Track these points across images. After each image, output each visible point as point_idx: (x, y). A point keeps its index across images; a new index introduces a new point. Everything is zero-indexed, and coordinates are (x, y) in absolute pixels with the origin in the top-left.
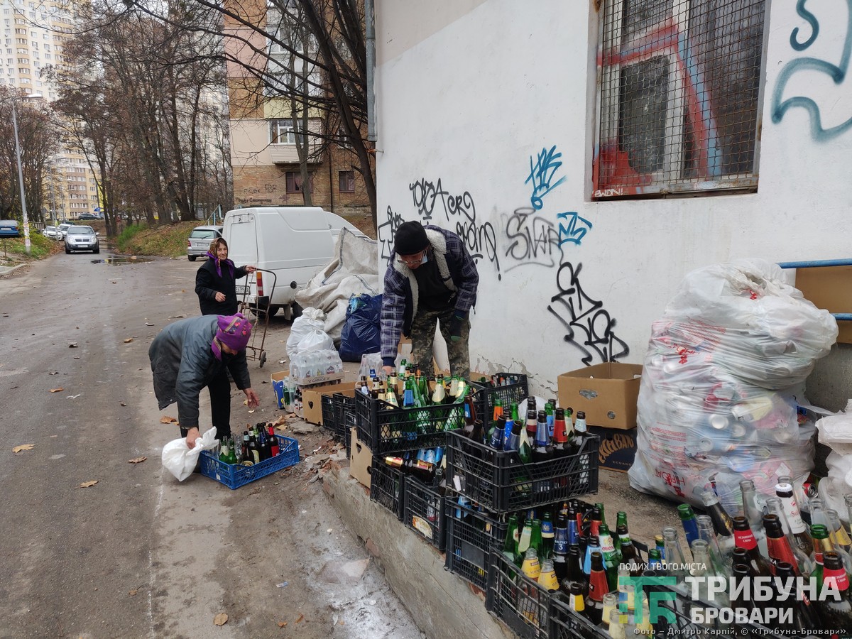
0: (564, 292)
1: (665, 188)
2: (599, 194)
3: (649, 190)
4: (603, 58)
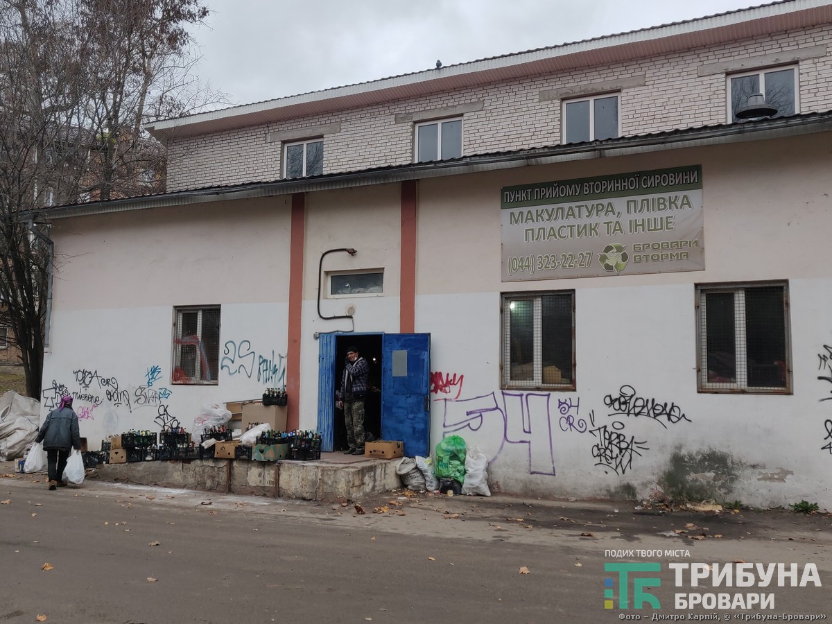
0: (161, 415)
1: (195, 382)
2: (174, 382)
3: (191, 383)
4: (176, 341)
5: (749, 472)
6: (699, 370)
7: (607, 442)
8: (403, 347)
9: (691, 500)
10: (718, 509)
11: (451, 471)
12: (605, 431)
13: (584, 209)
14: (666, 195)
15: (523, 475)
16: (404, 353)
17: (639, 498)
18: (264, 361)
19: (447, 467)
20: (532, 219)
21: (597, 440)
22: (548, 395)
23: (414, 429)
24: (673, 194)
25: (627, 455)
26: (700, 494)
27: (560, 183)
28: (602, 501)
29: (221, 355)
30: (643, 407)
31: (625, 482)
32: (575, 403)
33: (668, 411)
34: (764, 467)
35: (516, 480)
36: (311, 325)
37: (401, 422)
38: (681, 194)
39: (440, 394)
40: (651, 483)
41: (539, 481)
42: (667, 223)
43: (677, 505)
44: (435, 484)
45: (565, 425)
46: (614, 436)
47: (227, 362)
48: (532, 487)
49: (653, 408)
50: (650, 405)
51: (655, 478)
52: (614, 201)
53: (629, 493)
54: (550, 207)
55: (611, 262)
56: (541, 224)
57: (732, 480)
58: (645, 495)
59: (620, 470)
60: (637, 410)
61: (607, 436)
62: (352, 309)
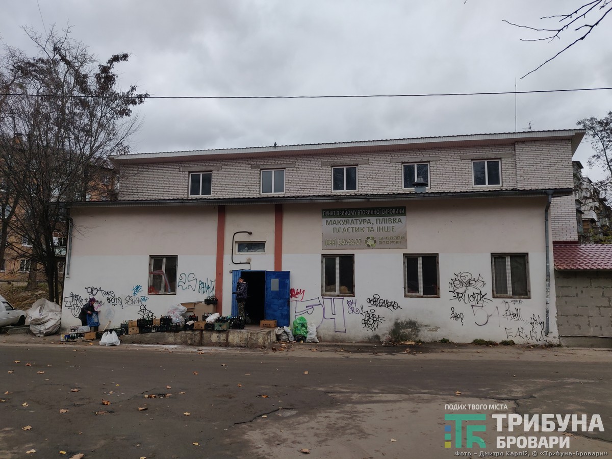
0: (142, 310)
1: (162, 293)
2: (150, 293)
3: (159, 293)
4: (150, 273)
5: (425, 328)
6: (405, 288)
7: (368, 318)
8: (276, 277)
9: (402, 340)
10: (413, 343)
11: (302, 332)
12: (367, 313)
13: (358, 221)
14: (392, 218)
15: (332, 333)
16: (277, 280)
17: (381, 340)
18: (202, 283)
19: (300, 330)
20: (336, 223)
21: (364, 317)
22: (343, 299)
23: (282, 314)
24: (395, 217)
25: (376, 323)
26: (406, 338)
27: (348, 209)
28: (366, 342)
29: (178, 280)
30: (383, 303)
31: (376, 334)
32: (354, 302)
33: (393, 305)
34: (430, 326)
35: (329, 335)
36: (228, 266)
37: (276, 311)
38: (398, 217)
39: (293, 299)
40: (386, 334)
41: (339, 335)
42: (392, 229)
43: (398, 342)
44: (293, 338)
45: (350, 311)
46: (371, 315)
47: (181, 283)
48: (336, 337)
49: (387, 304)
50: (386, 303)
51: (388, 332)
52: (371, 219)
53: (377, 339)
54: (343, 219)
55: (370, 243)
56: (340, 226)
57: (418, 332)
58: (383, 339)
59: (373, 329)
60: (381, 304)
61: (368, 315)
62: (249, 259)
